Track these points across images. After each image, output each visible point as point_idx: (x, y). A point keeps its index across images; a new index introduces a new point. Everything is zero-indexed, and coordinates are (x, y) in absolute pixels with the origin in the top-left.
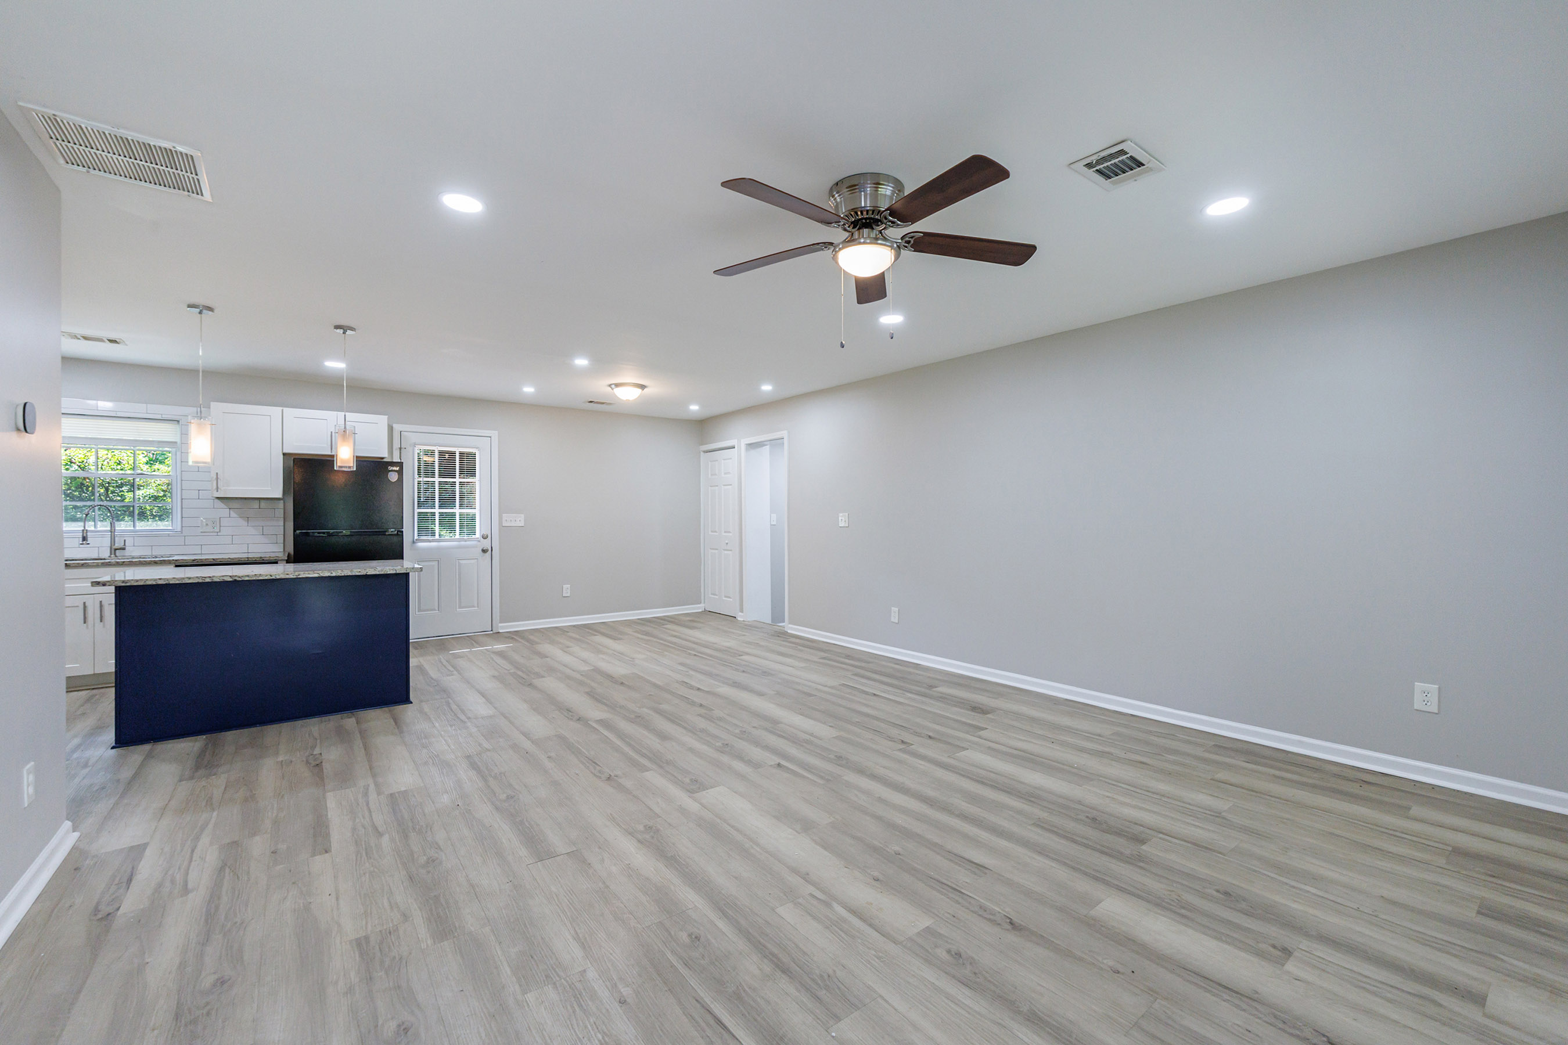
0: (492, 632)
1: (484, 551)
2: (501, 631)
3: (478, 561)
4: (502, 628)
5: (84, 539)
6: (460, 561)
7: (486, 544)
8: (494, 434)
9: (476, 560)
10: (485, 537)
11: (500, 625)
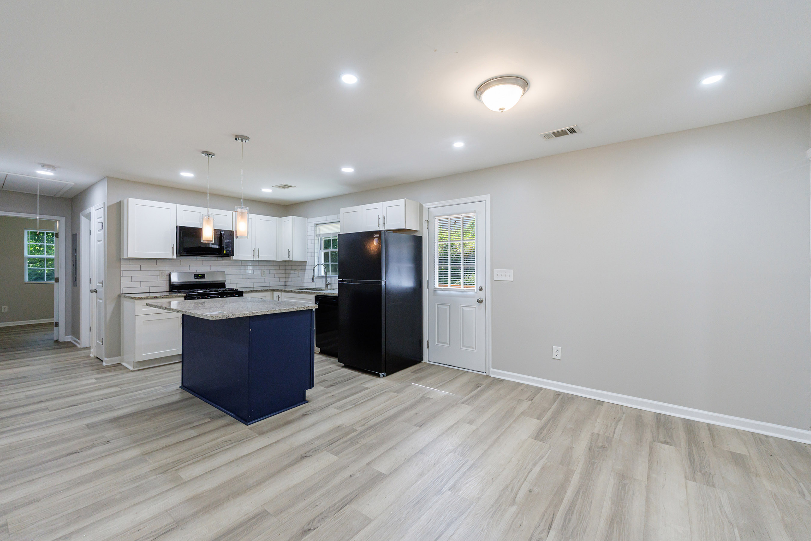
0: (485, 374)
1: (480, 302)
2: (491, 376)
3: (475, 309)
4: (494, 373)
5: (313, 279)
6: (463, 308)
7: (481, 295)
8: (487, 197)
9: (474, 308)
10: (481, 289)
11: (492, 369)
